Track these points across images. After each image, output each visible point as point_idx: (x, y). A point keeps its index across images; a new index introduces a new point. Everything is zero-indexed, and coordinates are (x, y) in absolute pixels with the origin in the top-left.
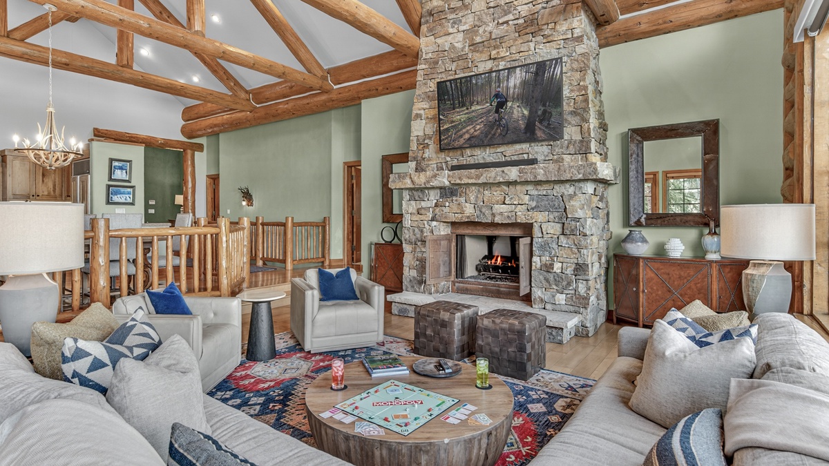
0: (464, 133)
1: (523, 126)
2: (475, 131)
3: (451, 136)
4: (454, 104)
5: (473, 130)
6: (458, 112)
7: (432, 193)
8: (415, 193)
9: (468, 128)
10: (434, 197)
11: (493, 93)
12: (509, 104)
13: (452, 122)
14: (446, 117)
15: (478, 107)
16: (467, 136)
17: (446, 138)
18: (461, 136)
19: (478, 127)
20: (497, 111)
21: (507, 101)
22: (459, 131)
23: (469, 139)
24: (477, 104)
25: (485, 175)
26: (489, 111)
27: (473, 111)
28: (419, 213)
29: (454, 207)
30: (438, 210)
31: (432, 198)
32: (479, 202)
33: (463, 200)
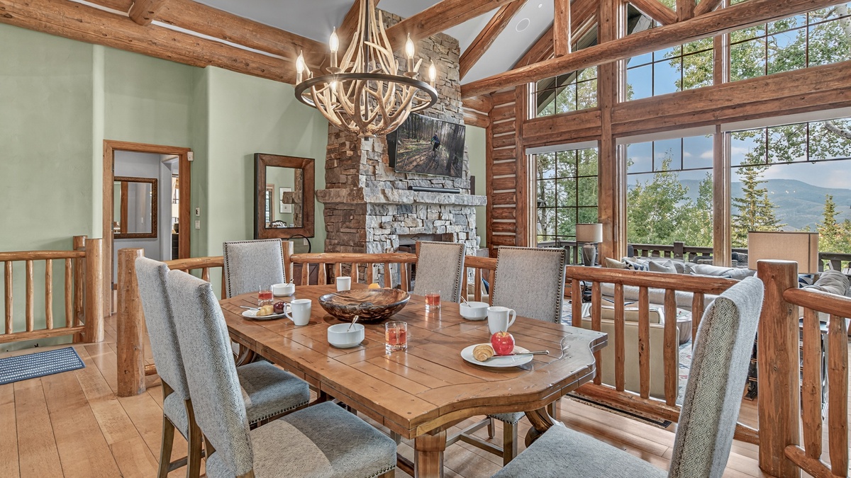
0: (413, 161)
1: (445, 165)
2: (421, 161)
3: (404, 160)
4: (409, 133)
5: (419, 160)
6: (411, 142)
7: (390, 208)
8: (377, 208)
9: (417, 157)
10: (392, 211)
11: (434, 135)
12: (441, 146)
13: (407, 149)
14: (403, 143)
15: (424, 143)
16: (415, 164)
17: (401, 162)
18: (411, 163)
19: (422, 158)
20: (434, 150)
21: (439, 144)
22: (410, 158)
23: (416, 166)
24: (424, 140)
25: (437, 198)
26: (430, 148)
27: (421, 144)
28: (381, 227)
29: (409, 222)
30: (396, 225)
31: (390, 213)
32: (425, 218)
33: (415, 216)
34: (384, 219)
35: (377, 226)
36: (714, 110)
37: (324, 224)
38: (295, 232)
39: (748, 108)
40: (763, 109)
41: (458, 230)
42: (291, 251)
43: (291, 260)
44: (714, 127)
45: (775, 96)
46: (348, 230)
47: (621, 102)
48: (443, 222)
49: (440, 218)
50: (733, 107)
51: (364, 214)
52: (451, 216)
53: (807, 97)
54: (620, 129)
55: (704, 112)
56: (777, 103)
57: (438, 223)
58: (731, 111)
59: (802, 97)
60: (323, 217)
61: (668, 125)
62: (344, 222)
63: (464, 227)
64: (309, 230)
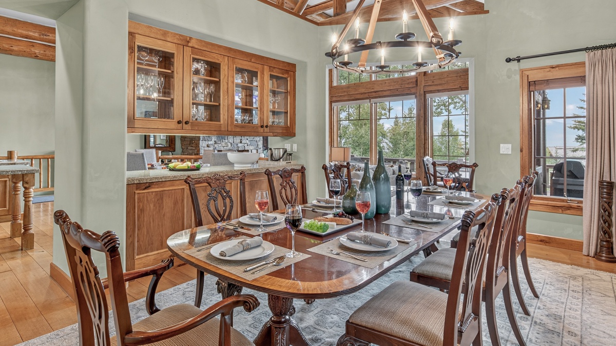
28: (208, 147)
29: (223, 144)
30: (216, 145)
31: (213, 140)
32: (232, 142)
33: (227, 141)
34: (210, 143)
35: (206, 146)
36: (368, 93)
37: (181, 145)
38: (165, 149)
39: (380, 93)
40: (385, 93)
41: (251, 149)
42: (160, 155)
43: (160, 158)
44: (368, 100)
45: (388, 88)
46: (192, 148)
47: (335, 85)
48: (243, 144)
49: (241, 142)
50: (375, 92)
51: (199, 140)
52: (248, 141)
53: (399, 90)
54: (334, 99)
55: (365, 93)
56: (389, 92)
57: (240, 145)
58: (374, 94)
59: (397, 90)
60: (180, 142)
61: (352, 98)
62: (190, 144)
63: (256, 147)
64: (172, 148)
